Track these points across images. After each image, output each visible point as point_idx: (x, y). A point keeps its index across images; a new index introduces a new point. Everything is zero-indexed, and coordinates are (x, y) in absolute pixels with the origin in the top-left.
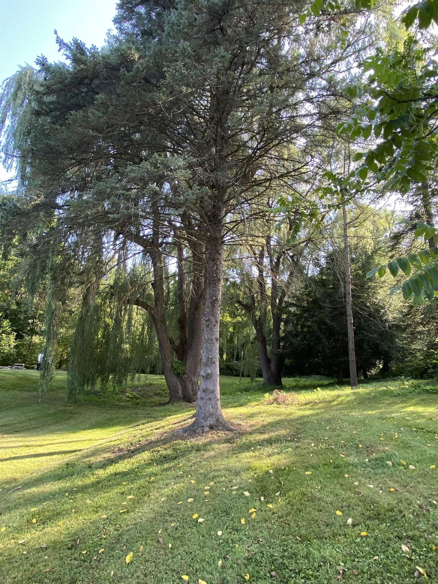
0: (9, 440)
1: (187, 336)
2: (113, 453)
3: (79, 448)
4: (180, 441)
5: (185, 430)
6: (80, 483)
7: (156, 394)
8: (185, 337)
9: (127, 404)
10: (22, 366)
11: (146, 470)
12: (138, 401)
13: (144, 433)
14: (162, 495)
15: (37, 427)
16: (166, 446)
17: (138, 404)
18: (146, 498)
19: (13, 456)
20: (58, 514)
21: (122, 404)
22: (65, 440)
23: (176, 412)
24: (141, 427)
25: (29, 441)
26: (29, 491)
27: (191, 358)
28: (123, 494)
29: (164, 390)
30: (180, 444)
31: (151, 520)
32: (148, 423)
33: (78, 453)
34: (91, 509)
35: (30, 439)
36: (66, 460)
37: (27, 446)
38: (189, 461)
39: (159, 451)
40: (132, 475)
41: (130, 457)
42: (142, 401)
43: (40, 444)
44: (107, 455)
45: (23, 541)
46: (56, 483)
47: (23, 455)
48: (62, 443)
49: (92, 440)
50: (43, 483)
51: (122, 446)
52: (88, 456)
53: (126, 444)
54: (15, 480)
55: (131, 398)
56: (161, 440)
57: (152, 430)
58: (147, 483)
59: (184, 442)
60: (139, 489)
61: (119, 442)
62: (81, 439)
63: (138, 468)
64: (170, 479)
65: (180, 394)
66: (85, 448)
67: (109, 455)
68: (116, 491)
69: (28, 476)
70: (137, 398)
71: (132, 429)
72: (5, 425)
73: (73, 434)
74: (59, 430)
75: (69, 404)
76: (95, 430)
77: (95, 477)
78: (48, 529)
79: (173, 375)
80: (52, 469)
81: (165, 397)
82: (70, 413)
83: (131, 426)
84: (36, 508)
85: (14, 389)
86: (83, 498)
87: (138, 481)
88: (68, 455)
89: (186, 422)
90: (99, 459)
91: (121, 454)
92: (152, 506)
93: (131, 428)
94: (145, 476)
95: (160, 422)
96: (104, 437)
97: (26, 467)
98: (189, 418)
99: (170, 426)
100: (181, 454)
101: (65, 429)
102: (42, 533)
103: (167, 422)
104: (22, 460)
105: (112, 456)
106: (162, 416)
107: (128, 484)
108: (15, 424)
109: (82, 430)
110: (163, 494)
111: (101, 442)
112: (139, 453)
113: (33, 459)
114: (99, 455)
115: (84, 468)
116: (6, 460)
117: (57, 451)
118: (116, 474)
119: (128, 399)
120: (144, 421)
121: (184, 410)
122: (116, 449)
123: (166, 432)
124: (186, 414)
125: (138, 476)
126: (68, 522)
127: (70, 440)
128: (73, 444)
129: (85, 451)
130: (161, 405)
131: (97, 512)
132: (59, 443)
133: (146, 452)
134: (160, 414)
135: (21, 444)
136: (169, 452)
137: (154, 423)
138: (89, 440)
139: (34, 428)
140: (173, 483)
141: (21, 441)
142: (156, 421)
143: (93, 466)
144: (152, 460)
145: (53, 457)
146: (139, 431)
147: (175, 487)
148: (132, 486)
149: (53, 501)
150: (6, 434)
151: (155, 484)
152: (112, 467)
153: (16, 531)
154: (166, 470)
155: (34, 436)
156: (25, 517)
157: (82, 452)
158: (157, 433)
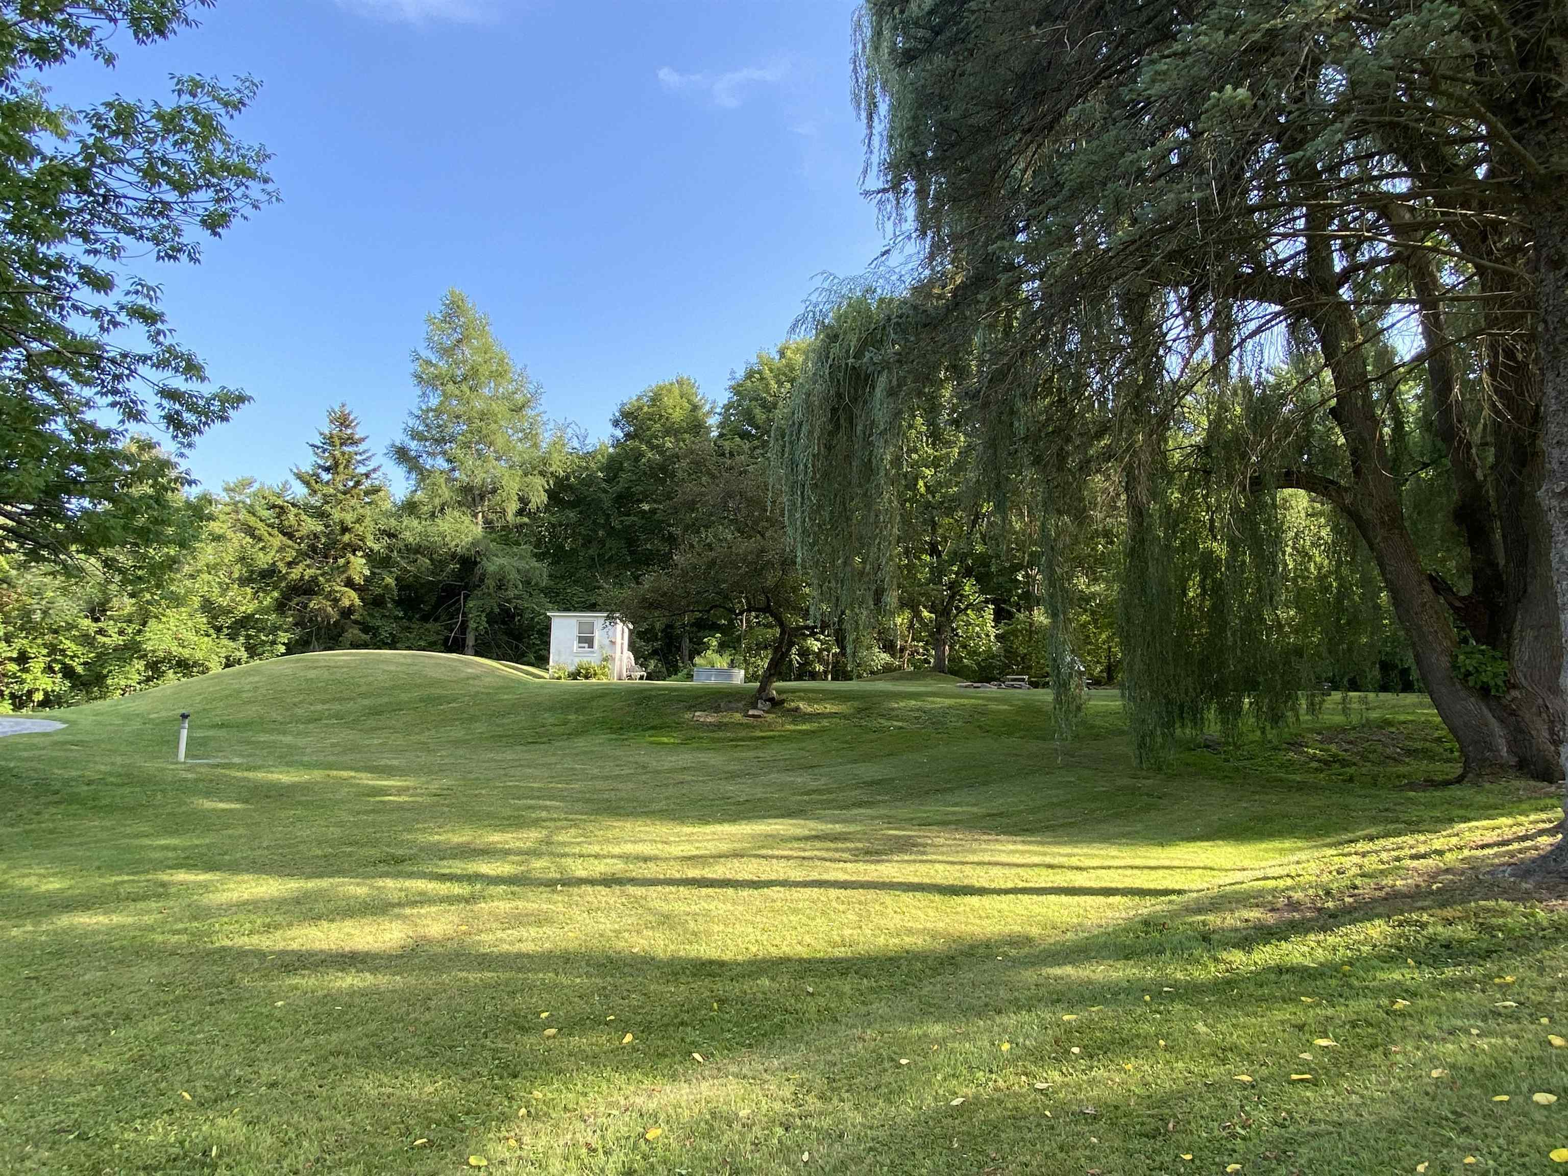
0: (1011, 847)
1: (1502, 562)
2: (1272, 910)
3: (1177, 887)
4: (1505, 904)
5: (1524, 870)
6: (1179, 975)
7: (1410, 752)
8: (1493, 565)
9: (1310, 778)
10: (1023, 680)
11: (1380, 975)
12: (1351, 770)
13: (1371, 863)
14: (1434, 1061)
15: (1071, 825)
16: (1449, 913)
17: (1351, 779)
18: (1376, 1057)
19: (1021, 885)
20: (1124, 1042)
21: (1298, 778)
22: (1138, 862)
23: (1489, 811)
24: (1361, 846)
25: (1053, 855)
26: (1057, 971)
27: (1530, 634)
28: (1301, 1028)
29: (1439, 740)
30: (1504, 913)
31: (1392, 1125)
32: (1386, 835)
33: (1174, 897)
34: (1207, 1051)
35: (1055, 849)
36: (1145, 911)
37: (1050, 866)
38: (1541, 971)
39: (1424, 926)
40: (1333, 982)
41: (1324, 929)
42: (1364, 770)
43: (1079, 864)
44: (1254, 914)
45: (1044, 1086)
46: (1120, 964)
47: (1043, 885)
48: (1132, 867)
49: (1212, 869)
50: (1089, 959)
51: (1297, 895)
52: (1199, 911)
53: (1311, 892)
54: (1028, 940)
55: (1326, 763)
56: (1432, 893)
57: (1398, 859)
58: (1381, 1014)
59: (1521, 908)
60: (1354, 1025)
61: (1289, 882)
62: (1182, 864)
63: (1351, 964)
64: (1467, 1016)
65: (1504, 751)
66: (1194, 887)
67: (1258, 915)
68: (1279, 1016)
69: (1054, 937)
70: (1344, 763)
71: (1333, 851)
72: (1001, 814)
73: (1160, 849)
74: (1124, 835)
75: (1144, 773)
76: (1221, 842)
77: (1222, 967)
78: (1099, 1073)
79: (1463, 694)
80: (1111, 929)
81: (1448, 761)
82: (1148, 795)
83: (1328, 840)
84: (1074, 1017)
85: (1010, 734)
86: (1187, 1018)
87: (1351, 1003)
88: (1149, 901)
89: (1528, 843)
90: (1230, 920)
91: (1297, 916)
92: (1395, 1084)
93: (1329, 846)
94: (1377, 992)
95: (1429, 836)
96: (1246, 863)
97: (1050, 914)
98: (1541, 833)
99: (1466, 853)
100: (1508, 944)
101: (1137, 832)
102: (1085, 1077)
103: (1454, 841)
104: (1041, 898)
105: (1270, 919)
106: (1438, 820)
107: (1319, 1005)
108: (1022, 812)
109: (1182, 840)
110: (1435, 1057)
111: (1238, 876)
112: (1353, 922)
113: (1064, 899)
114: (1232, 911)
115: (1188, 939)
116: (1007, 892)
117: (1120, 886)
118: (1280, 970)
119: (1314, 764)
120: (1372, 831)
121: (1524, 806)
122: (1282, 901)
123: (1447, 871)
124: (1533, 817)
125: (1351, 987)
126: (1146, 1067)
127: (1152, 863)
128: (1161, 872)
129: (1195, 895)
130: (1431, 784)
131: (1224, 1061)
132: (1125, 867)
133: (1377, 922)
134: (1427, 814)
135: (1036, 859)
136: (1460, 931)
137: (1409, 839)
138: (1205, 868)
139: (1062, 825)
140: (1474, 1031)
141: (1036, 853)
142: (1413, 832)
143: (1215, 937)
144: (1399, 949)
145: (1111, 899)
146: (1356, 859)
147: (1483, 1044)
148: (1330, 1012)
149: (1114, 1007)
150: (1004, 833)
151: (1409, 1022)
152: (1268, 948)
153: (1032, 1059)
154: (1450, 985)
155: (1065, 843)
156: (1050, 1032)
157: (1185, 897)
158: (1416, 870)
